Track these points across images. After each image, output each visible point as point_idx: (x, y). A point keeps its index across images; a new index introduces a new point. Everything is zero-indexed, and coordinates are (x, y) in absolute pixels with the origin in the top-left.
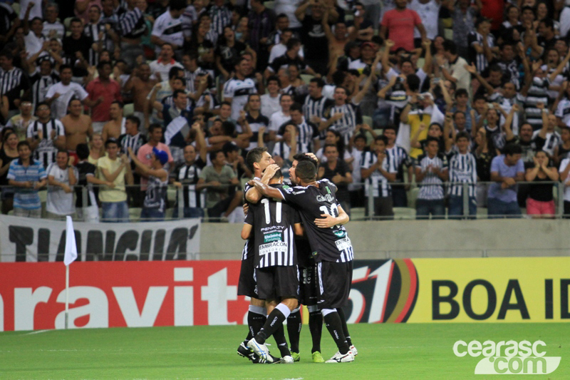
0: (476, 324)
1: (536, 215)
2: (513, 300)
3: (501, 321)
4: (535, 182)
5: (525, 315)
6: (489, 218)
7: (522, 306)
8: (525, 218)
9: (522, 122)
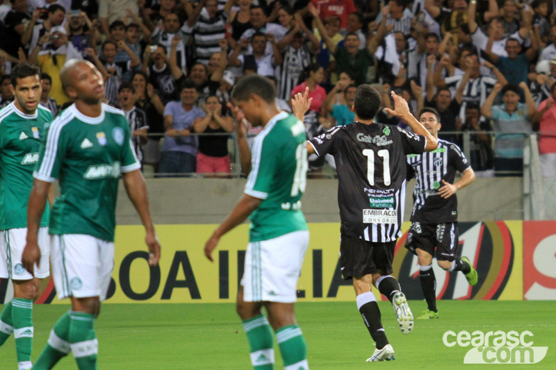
0: (136, 305)
1: (207, 174)
2: (181, 276)
3: (166, 301)
4: (206, 134)
5: (195, 294)
6: (156, 177)
7: (191, 283)
8: (196, 177)
9: (191, 61)
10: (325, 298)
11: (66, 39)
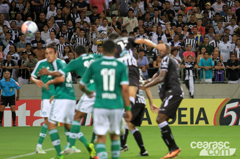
10: (194, 125)
11: (106, 36)
